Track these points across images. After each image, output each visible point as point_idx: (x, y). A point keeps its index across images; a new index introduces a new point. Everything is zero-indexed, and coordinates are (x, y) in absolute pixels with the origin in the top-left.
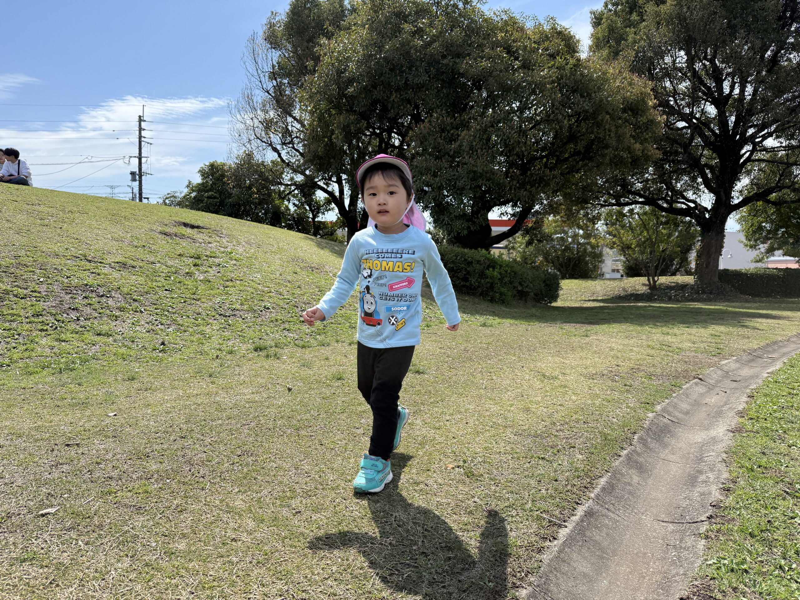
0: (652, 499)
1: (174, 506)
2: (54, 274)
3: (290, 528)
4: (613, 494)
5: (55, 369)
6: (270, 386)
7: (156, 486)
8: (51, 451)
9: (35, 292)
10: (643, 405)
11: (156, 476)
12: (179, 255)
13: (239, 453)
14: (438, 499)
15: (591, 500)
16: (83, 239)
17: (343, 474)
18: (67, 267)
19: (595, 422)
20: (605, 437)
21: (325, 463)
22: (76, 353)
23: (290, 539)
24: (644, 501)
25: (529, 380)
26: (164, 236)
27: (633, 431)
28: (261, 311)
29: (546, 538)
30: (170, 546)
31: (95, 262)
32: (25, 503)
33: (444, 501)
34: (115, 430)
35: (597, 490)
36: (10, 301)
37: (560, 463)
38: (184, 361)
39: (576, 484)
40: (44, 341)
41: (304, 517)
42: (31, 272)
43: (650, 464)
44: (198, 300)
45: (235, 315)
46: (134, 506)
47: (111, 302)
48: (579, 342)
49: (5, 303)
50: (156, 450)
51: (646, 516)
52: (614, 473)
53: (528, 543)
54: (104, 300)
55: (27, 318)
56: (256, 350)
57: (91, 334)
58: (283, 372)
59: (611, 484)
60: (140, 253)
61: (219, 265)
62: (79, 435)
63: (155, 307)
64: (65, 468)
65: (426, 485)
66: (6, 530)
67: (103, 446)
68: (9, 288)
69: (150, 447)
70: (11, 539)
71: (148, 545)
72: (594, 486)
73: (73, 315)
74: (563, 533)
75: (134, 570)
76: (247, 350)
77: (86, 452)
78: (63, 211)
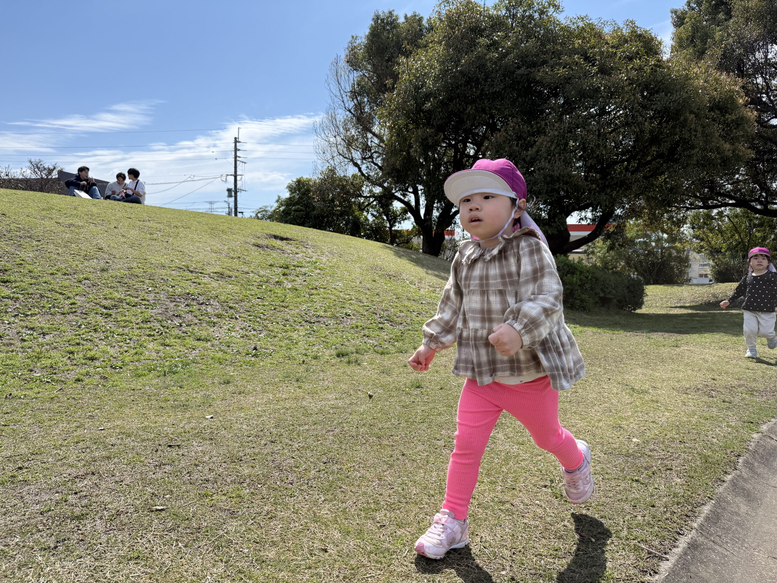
0: (765, 533)
1: (264, 513)
2: (161, 284)
3: (374, 541)
4: (718, 524)
5: (160, 371)
6: (352, 392)
7: (248, 491)
8: (156, 451)
9: (144, 300)
10: (746, 424)
11: (248, 480)
12: (270, 265)
13: (325, 460)
14: (525, 521)
15: (694, 531)
16: (186, 251)
17: (425, 488)
18: (172, 277)
19: (693, 441)
20: (706, 459)
21: (408, 475)
22: (179, 357)
23: (376, 554)
24: (755, 534)
25: (617, 394)
26: (257, 248)
27: (736, 453)
28: (343, 318)
29: (646, 572)
30: (262, 554)
31: (197, 273)
32: (132, 502)
33: (532, 523)
34: (212, 433)
35: (700, 520)
36: (124, 308)
37: (656, 486)
38: (274, 365)
39: (676, 511)
40: (151, 346)
41: (389, 531)
42: (141, 282)
43: (759, 491)
44: (287, 307)
45: (319, 322)
46: (229, 510)
47: (209, 309)
48: (669, 352)
49: (119, 310)
50: (248, 454)
51: (758, 552)
52: (719, 501)
53: (627, 576)
54: (204, 307)
55: (137, 324)
56: (338, 356)
57: (191, 339)
58: (363, 379)
59: (716, 513)
60: (236, 264)
61: (305, 274)
62: (180, 436)
63: (249, 313)
64: (168, 468)
65: (512, 504)
66: (115, 528)
67: (201, 448)
68: (123, 297)
69: (243, 450)
70: (120, 537)
71: (241, 551)
72: (696, 514)
73: (177, 322)
74: (665, 567)
75: (228, 576)
76: (330, 356)
77: (186, 454)
78: (169, 226)
